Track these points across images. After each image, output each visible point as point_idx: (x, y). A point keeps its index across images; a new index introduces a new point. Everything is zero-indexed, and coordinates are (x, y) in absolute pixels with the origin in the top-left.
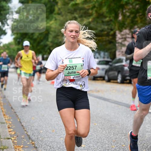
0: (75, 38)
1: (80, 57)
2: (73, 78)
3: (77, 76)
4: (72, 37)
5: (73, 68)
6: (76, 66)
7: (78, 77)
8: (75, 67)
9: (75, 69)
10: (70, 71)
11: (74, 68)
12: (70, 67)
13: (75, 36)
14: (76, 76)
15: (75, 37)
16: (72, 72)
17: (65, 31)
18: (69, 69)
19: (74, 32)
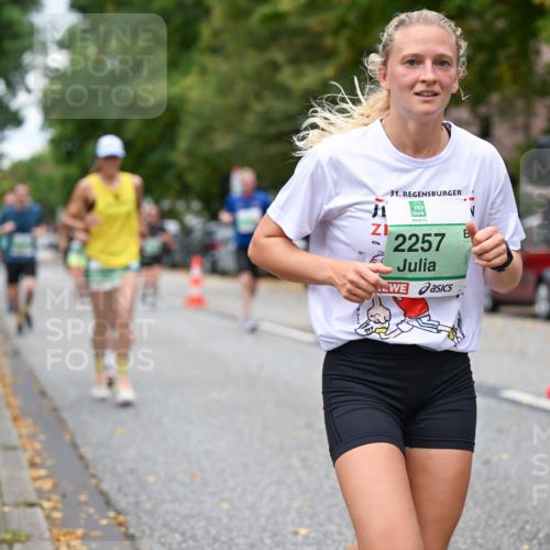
0: (436, 94)
1: (459, 192)
2: (421, 293)
3: (437, 283)
4: (420, 88)
5: (426, 246)
6: (443, 235)
7: (443, 289)
8: (435, 241)
9: (437, 249)
10: (413, 258)
11: (434, 245)
12: (414, 239)
13: (435, 82)
14: (433, 283)
15: (437, 88)
16: (421, 265)
17: (385, 63)
18: (410, 249)
19: (428, 63)
